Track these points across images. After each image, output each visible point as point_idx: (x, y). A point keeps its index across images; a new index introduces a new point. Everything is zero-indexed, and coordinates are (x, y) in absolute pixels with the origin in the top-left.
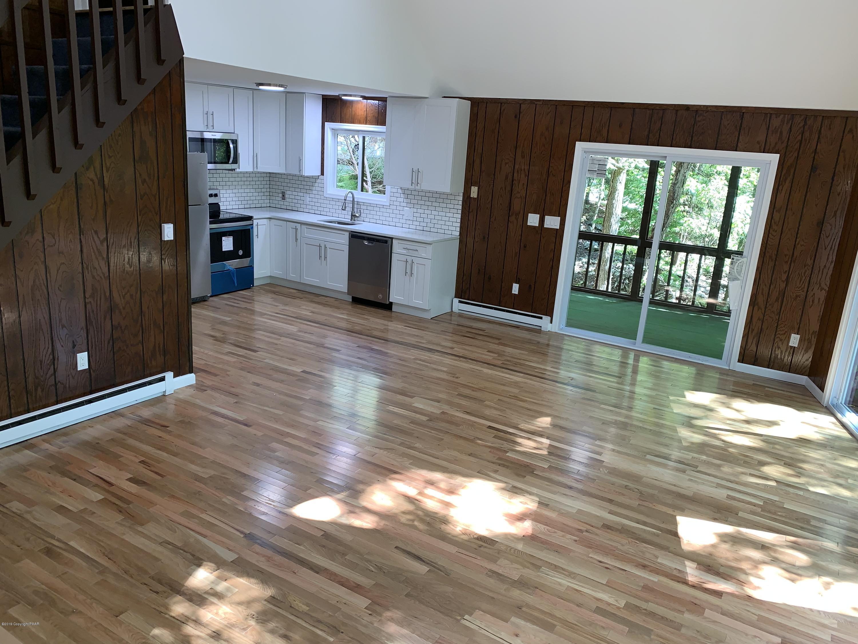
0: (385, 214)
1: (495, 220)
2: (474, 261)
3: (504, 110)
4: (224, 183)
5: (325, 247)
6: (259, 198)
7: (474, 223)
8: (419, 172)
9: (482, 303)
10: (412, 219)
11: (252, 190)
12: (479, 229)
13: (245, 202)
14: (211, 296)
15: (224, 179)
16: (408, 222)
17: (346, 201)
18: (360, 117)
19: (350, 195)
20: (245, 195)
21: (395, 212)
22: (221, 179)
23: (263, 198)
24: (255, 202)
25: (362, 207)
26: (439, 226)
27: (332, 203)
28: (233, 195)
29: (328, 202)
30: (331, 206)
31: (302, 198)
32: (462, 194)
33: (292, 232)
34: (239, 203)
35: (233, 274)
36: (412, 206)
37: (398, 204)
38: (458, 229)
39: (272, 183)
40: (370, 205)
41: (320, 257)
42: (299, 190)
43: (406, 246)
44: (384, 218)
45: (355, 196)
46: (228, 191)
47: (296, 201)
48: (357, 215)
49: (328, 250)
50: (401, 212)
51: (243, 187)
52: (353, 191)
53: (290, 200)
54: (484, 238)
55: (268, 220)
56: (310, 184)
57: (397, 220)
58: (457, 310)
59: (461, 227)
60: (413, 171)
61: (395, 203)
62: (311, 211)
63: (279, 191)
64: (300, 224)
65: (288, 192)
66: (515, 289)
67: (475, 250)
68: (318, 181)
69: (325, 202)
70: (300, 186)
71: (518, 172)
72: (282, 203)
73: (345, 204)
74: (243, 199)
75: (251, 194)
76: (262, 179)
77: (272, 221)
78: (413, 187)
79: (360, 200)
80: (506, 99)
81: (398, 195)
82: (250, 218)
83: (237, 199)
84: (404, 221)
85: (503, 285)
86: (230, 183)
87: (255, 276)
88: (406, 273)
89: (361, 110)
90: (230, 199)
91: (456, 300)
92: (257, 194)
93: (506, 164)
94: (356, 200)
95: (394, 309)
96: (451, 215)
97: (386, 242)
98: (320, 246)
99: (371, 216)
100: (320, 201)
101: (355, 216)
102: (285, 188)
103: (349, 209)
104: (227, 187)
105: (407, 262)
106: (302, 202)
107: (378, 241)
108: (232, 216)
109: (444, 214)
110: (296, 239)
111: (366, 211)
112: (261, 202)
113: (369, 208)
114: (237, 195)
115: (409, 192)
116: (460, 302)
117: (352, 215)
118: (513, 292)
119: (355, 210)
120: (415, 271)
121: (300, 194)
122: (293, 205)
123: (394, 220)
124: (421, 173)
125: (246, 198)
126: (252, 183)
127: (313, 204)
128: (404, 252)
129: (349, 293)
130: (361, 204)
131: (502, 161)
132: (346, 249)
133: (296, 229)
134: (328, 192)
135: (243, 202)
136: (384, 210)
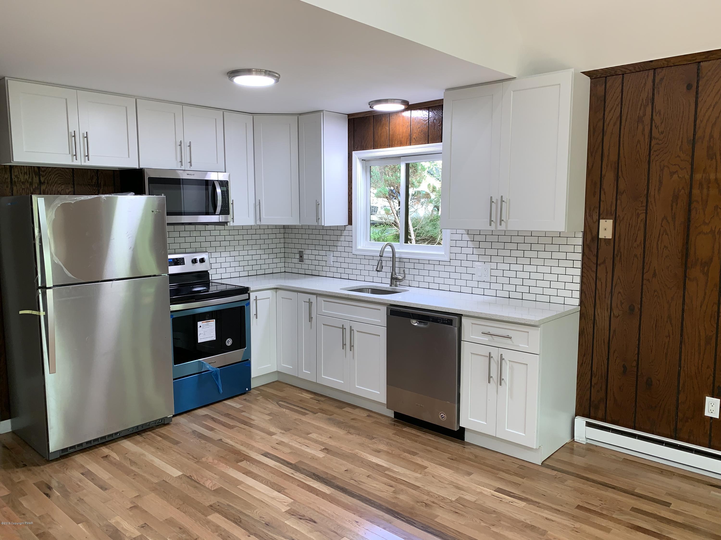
0: (442, 274)
1: (654, 275)
2: (612, 351)
3: (662, 79)
4: (218, 244)
5: (351, 330)
6: (270, 261)
7: (609, 285)
8: (502, 201)
9: (635, 429)
10: (488, 280)
11: (259, 252)
12: (620, 293)
13: (250, 268)
14: (174, 416)
15: (218, 238)
16: (481, 285)
17: (383, 259)
18: (400, 136)
19: (389, 249)
20: (249, 258)
21: (459, 269)
22: (212, 238)
23: (275, 261)
24: (263, 267)
25: (407, 265)
26: (540, 291)
27: (363, 262)
28: (232, 259)
29: (358, 261)
30: (362, 267)
31: (325, 258)
32: (581, 235)
33: (304, 307)
34: (241, 269)
35: (216, 375)
36: (488, 259)
37: (464, 257)
38: (577, 294)
39: (288, 241)
40: (419, 261)
41: (344, 345)
42: (320, 248)
43: (487, 330)
44: (441, 281)
45: (396, 250)
46: (223, 254)
47: (316, 263)
48: (400, 277)
49: (356, 334)
50: (470, 270)
51: (246, 248)
52: (393, 243)
53: (309, 262)
54: (632, 309)
55: (273, 292)
56: (335, 238)
57: (463, 283)
58: (584, 440)
59: (582, 291)
60: (492, 202)
61: (459, 257)
62: (336, 275)
63: (296, 251)
64: (315, 296)
65: (307, 252)
66: (711, 408)
67: (615, 331)
68: (345, 233)
69: (355, 261)
70: (322, 242)
71: (701, 185)
72: (299, 266)
73: (382, 263)
74: (245, 263)
75: (258, 257)
76: (273, 236)
77: (280, 292)
78: (493, 228)
79: (403, 256)
80: (665, 59)
81: (464, 244)
82: (245, 290)
83: (237, 264)
84: (475, 284)
85: (682, 397)
86: (227, 243)
87: (253, 375)
88: (490, 377)
89: (403, 126)
90: (227, 265)
91: (580, 422)
92: (266, 256)
93: (672, 174)
94: (397, 255)
95: (468, 438)
96: (562, 270)
97: (450, 322)
98: (343, 328)
99: (421, 278)
100: (347, 260)
101: (397, 279)
102: (304, 246)
103: (387, 269)
104: (223, 249)
105: (490, 357)
106: (323, 263)
107: (435, 320)
108: (223, 288)
109: (547, 270)
110: (311, 319)
111: (412, 272)
112: (271, 266)
113: (417, 266)
114: (237, 259)
115: (482, 238)
116: (589, 424)
117: (392, 278)
118: (707, 414)
119: (397, 270)
120: (506, 376)
121: (322, 253)
122: (313, 267)
123: (458, 282)
124: (506, 203)
125: (251, 263)
126: (259, 242)
127: (338, 265)
128: (486, 339)
129: (389, 405)
130: (405, 260)
131: (662, 170)
132: (383, 332)
133: (310, 303)
134: (359, 247)
135: (246, 268)
136: (441, 268)
